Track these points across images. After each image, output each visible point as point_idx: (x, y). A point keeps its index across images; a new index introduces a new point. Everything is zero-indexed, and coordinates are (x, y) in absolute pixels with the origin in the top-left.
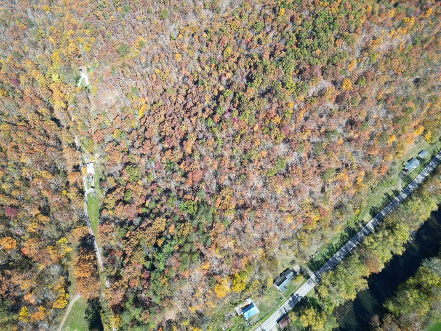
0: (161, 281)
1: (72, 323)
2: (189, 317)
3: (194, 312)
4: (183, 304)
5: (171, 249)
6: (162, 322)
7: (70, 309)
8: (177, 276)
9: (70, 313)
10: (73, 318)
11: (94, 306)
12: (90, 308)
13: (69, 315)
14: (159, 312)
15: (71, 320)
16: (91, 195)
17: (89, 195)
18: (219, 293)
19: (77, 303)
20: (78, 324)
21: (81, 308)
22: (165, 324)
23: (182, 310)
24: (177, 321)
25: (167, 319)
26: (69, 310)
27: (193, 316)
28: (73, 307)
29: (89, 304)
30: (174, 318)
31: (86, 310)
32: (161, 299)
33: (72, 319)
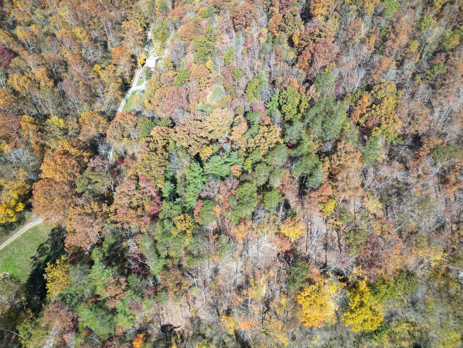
0: (178, 224)
1: (9, 259)
2: (215, 338)
3: (231, 332)
4: (212, 301)
5: (225, 170)
6: (151, 322)
7: (20, 235)
8: (218, 232)
9: (16, 241)
10: (16, 251)
11: (56, 243)
12: (48, 246)
13: (12, 244)
14: (149, 296)
15: (10, 253)
16: (137, 93)
17: (134, 93)
18: (306, 310)
19: (35, 229)
20: (17, 264)
21: (37, 240)
22: (155, 330)
23: (206, 316)
24: (186, 336)
25: (165, 323)
26: (17, 236)
27: (226, 341)
28: (26, 233)
29: (50, 237)
30: (183, 327)
31: (42, 245)
32: (165, 267)
33: (13, 253)
